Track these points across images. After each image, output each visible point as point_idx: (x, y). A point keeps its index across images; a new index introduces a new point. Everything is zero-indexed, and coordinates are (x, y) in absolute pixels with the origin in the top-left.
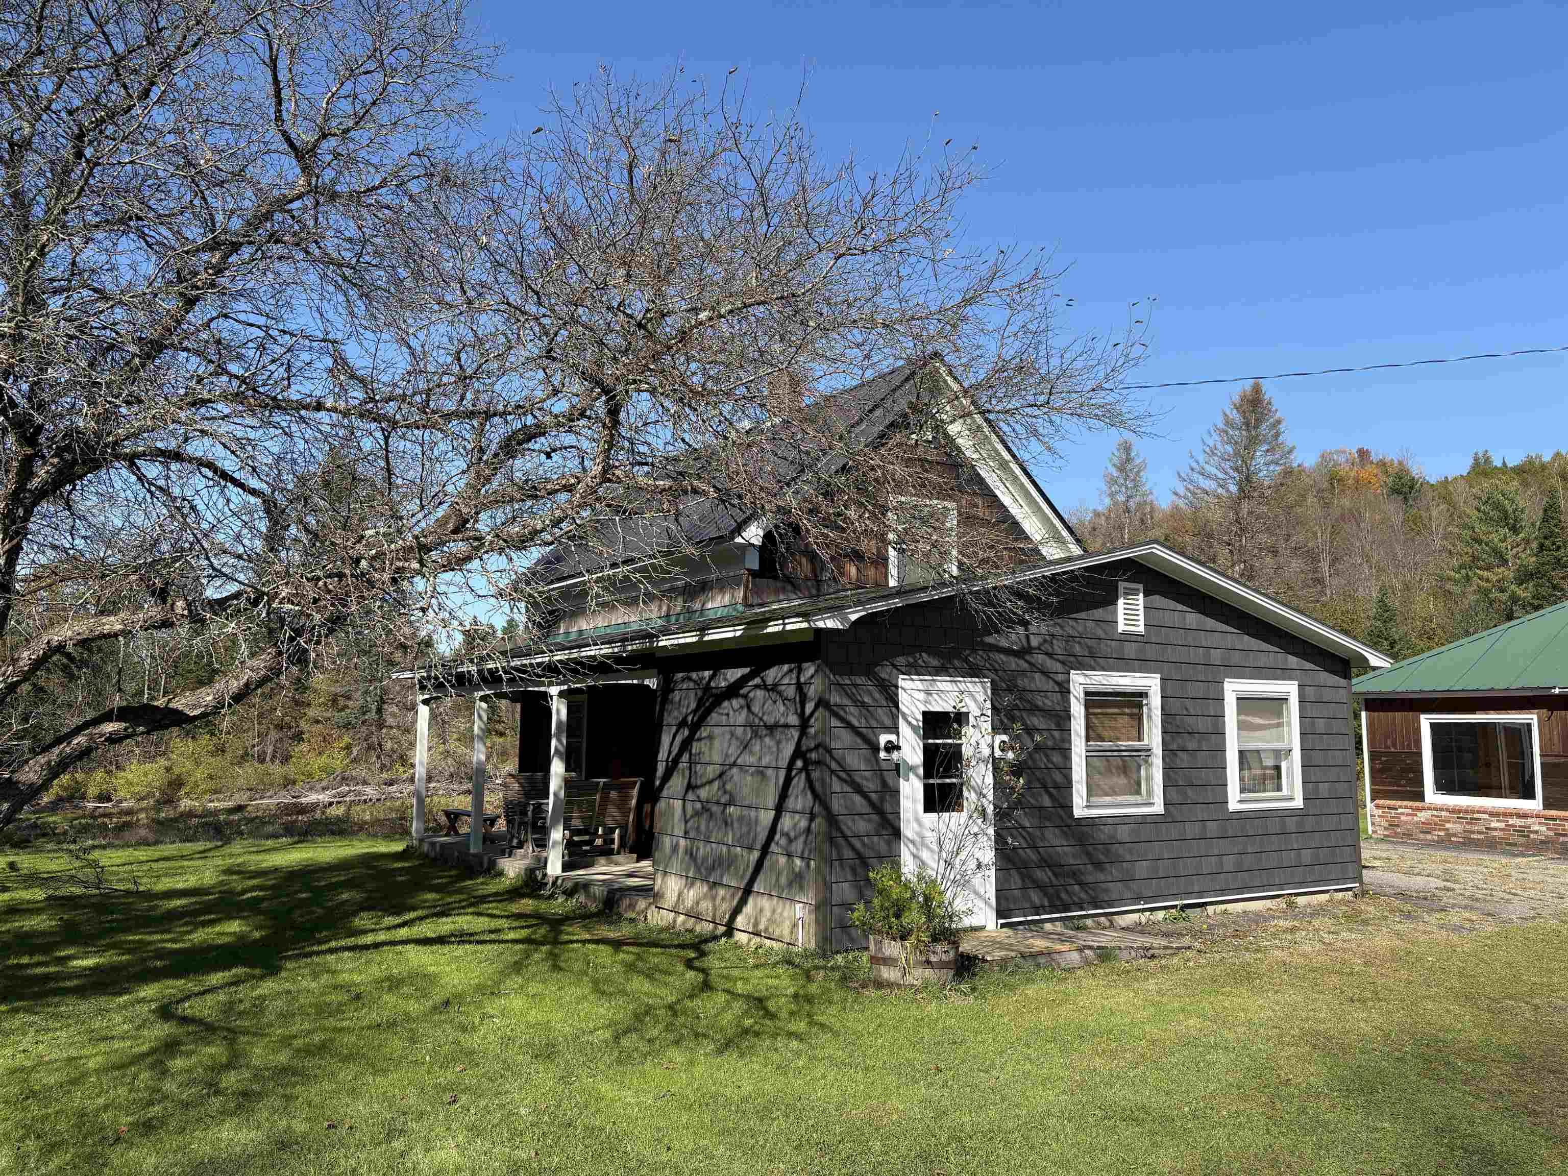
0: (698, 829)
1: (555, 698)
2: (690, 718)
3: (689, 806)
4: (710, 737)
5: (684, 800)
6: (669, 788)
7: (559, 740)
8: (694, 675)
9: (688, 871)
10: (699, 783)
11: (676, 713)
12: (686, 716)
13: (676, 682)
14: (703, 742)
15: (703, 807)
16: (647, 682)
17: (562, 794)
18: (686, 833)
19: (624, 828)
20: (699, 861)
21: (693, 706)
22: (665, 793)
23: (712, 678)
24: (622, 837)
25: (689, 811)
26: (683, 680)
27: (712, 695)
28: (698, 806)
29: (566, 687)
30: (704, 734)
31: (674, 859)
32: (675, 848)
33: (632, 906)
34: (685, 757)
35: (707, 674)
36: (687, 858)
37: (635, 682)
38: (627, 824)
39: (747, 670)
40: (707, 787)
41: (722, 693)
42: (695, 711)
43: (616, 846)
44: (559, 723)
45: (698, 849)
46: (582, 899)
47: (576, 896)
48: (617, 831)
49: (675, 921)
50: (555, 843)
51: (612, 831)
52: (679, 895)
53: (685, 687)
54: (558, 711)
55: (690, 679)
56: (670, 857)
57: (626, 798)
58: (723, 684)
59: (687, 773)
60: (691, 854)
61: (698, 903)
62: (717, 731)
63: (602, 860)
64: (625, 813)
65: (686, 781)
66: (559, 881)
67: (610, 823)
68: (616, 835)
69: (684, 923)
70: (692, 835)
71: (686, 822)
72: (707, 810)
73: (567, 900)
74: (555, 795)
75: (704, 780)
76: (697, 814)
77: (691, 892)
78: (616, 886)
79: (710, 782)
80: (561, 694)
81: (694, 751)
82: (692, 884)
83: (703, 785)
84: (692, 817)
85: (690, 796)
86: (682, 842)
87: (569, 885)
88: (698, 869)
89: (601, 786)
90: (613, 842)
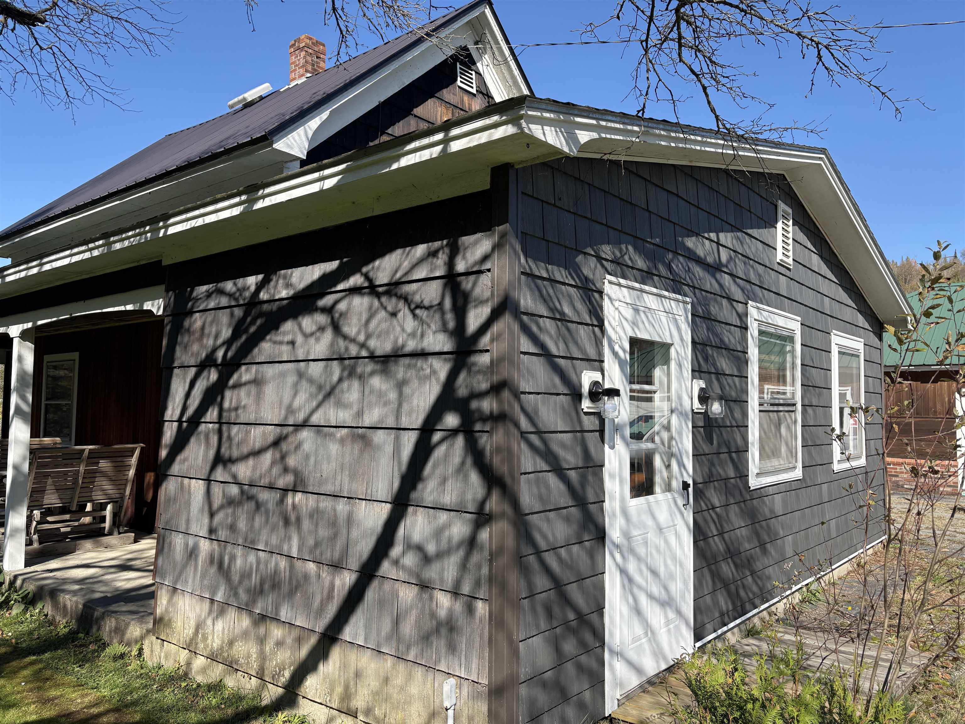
0: (233, 528)
1: (16, 342)
2: (220, 354)
3: (217, 490)
4: (257, 382)
5: (208, 480)
6: (185, 460)
7: (23, 397)
8: (229, 286)
9: (214, 590)
10: (235, 454)
11: (195, 347)
12: (214, 350)
13: (197, 300)
14: (243, 392)
15: (242, 492)
16: (147, 306)
17: (26, 467)
18: (212, 531)
19: (118, 503)
20: (236, 578)
21: (226, 333)
22: (176, 468)
23: (260, 287)
24: (115, 515)
25: (217, 501)
26: (209, 295)
27: (261, 315)
28: (234, 490)
29: (30, 325)
30: (246, 377)
31: (190, 570)
32: (192, 553)
33: (120, 631)
34: (212, 414)
35: (252, 281)
36: (213, 570)
37: (130, 307)
38: (122, 497)
39: (333, 265)
40: (251, 462)
41: (280, 309)
42: (229, 343)
43: (107, 525)
44: (22, 374)
45: (233, 558)
46: (48, 609)
47: (39, 606)
48: (109, 507)
49: (189, 664)
50: (16, 531)
51: (103, 507)
52: (198, 628)
53: (212, 305)
54: (20, 359)
55: (221, 292)
56: (184, 566)
57: (121, 468)
58: (284, 293)
59: (214, 439)
60: (221, 565)
61: (231, 643)
62: (270, 371)
63: (88, 544)
64: (120, 484)
65: (212, 453)
66: (19, 582)
67: (100, 498)
68: (108, 511)
69: (204, 670)
70: (223, 534)
71: (212, 515)
72: (251, 498)
73: (25, 610)
74: (16, 467)
75: (245, 450)
76: (230, 502)
77: (220, 625)
78: (100, 592)
79: (257, 453)
80: (24, 335)
81: (226, 405)
82: (222, 613)
83: (245, 458)
84: (222, 507)
85: (220, 474)
86: (205, 546)
87: (31, 587)
88: (233, 590)
89: (86, 453)
90: (103, 519)
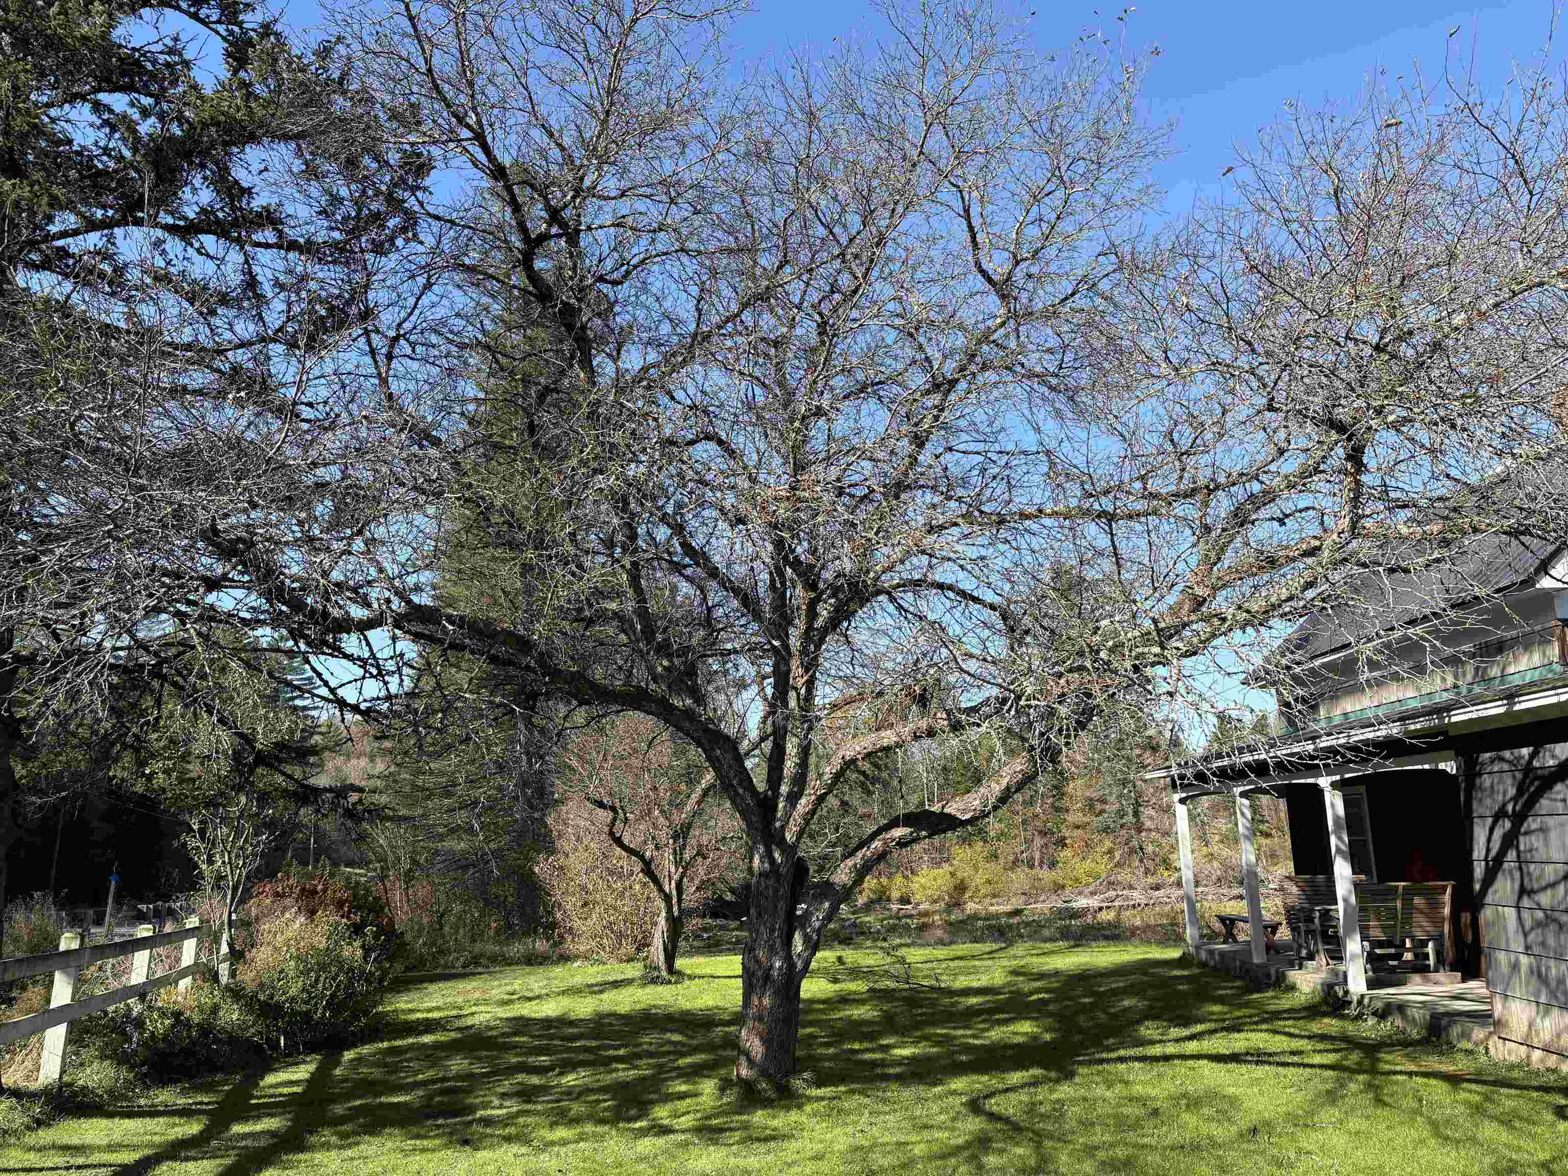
0: (1543, 944)
1: (1327, 791)
2: (1510, 808)
3: (1526, 915)
4: (1543, 830)
5: (1518, 908)
6: (1495, 892)
7: (1340, 838)
8: (1507, 754)
9: (1537, 995)
10: (1536, 886)
11: (1488, 802)
12: (1504, 805)
13: (1483, 764)
14: (1533, 838)
15: (1547, 916)
16: (1442, 766)
17: (1353, 899)
18: (1527, 948)
19: (1439, 940)
20: (1553, 984)
21: (1512, 792)
22: (1489, 899)
23: (1533, 756)
24: (1438, 953)
25: (1528, 924)
26: (1492, 761)
27: (1537, 778)
28: (1540, 915)
29: (1338, 777)
30: (1534, 826)
31: (1516, 980)
32: (1515, 967)
33: (1465, 1035)
34: (1512, 855)
35: (1525, 751)
36: (1534, 979)
37: (1427, 767)
38: (1442, 935)
40: (1549, 892)
41: (1552, 774)
42: (1515, 799)
43: (1432, 961)
44: (1336, 819)
45: (1548, 968)
46: (1399, 1022)
47: (1390, 1019)
48: (1431, 944)
49: (1528, 1057)
50: (1354, 957)
51: (1424, 944)
52: (1530, 1026)
53: (1496, 769)
54: (1333, 805)
55: (1502, 759)
56: (1510, 978)
57: (1435, 905)
58: (1551, 763)
59: (1517, 875)
60: (1539, 975)
61: (1559, 1036)
62: (1551, 822)
63: (1417, 978)
64: (1437, 922)
65: (1517, 885)
66: (1366, 1001)
67: (1420, 935)
68: (1430, 948)
69: (1542, 1061)
70: (1536, 950)
71: (1525, 935)
72: (1555, 920)
73: (1379, 1023)
74: (1345, 900)
75: (1544, 883)
76: (1538, 924)
77: (1547, 1023)
78: (1441, 1010)
79: (1553, 885)
80: (1334, 785)
81: (1522, 848)
82: (1547, 1013)
83: (1544, 889)
84: (1532, 929)
85: (1526, 902)
86: (1524, 960)
87: (1379, 1005)
88: (1553, 994)
89: (1400, 890)
90: (1426, 957)
